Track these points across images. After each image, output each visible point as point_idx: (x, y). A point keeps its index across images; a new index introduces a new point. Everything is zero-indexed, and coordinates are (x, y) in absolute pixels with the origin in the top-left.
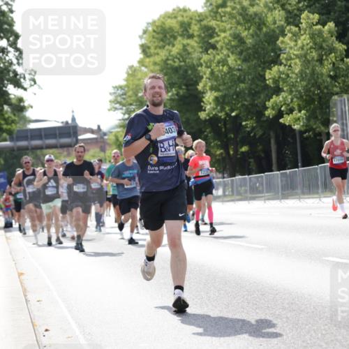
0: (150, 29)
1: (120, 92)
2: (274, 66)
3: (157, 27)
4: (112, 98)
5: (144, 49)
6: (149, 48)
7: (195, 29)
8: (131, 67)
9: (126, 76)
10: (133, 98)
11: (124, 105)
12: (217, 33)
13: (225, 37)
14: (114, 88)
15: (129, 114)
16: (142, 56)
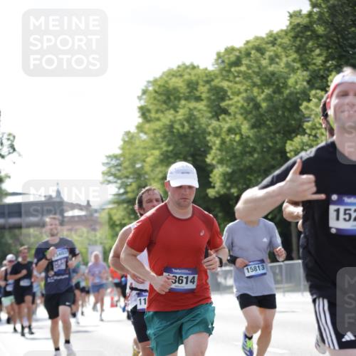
0: (151, 88)
1: (114, 162)
2: (296, 136)
3: (160, 86)
4: (105, 169)
5: (144, 112)
6: (149, 111)
7: (203, 90)
8: (128, 133)
9: (122, 143)
10: (130, 170)
11: (119, 178)
12: (229, 96)
13: (238, 102)
14: (108, 157)
15: (125, 189)
16: (140, 120)
